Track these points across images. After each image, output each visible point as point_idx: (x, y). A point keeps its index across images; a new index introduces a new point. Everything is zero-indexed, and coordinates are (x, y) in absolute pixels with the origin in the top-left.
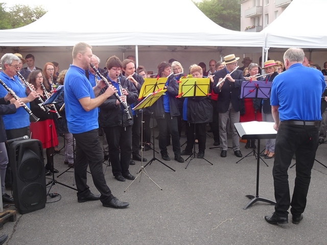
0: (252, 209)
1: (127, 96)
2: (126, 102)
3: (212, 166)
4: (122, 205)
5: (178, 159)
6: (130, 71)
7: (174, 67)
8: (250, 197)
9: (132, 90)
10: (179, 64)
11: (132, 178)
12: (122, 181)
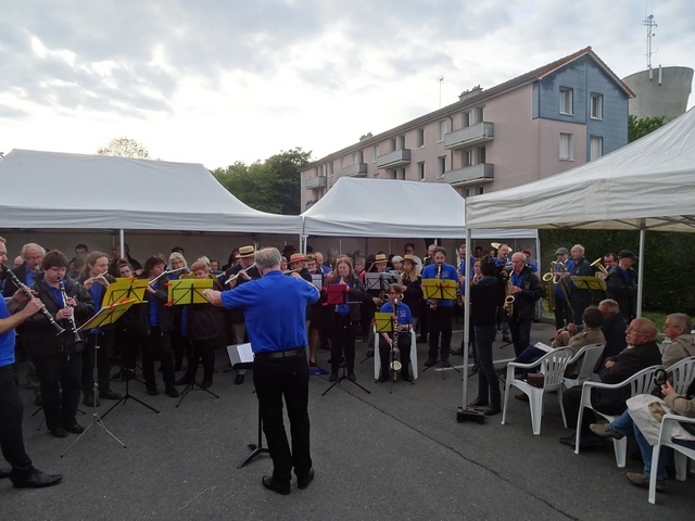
0: (250, 466)
1: (75, 308)
2: (72, 317)
3: (217, 401)
4: (50, 481)
5: (171, 393)
6: (100, 268)
7: (173, 260)
8: (252, 447)
9: (85, 300)
10: (181, 256)
11: (80, 431)
12: (62, 437)
